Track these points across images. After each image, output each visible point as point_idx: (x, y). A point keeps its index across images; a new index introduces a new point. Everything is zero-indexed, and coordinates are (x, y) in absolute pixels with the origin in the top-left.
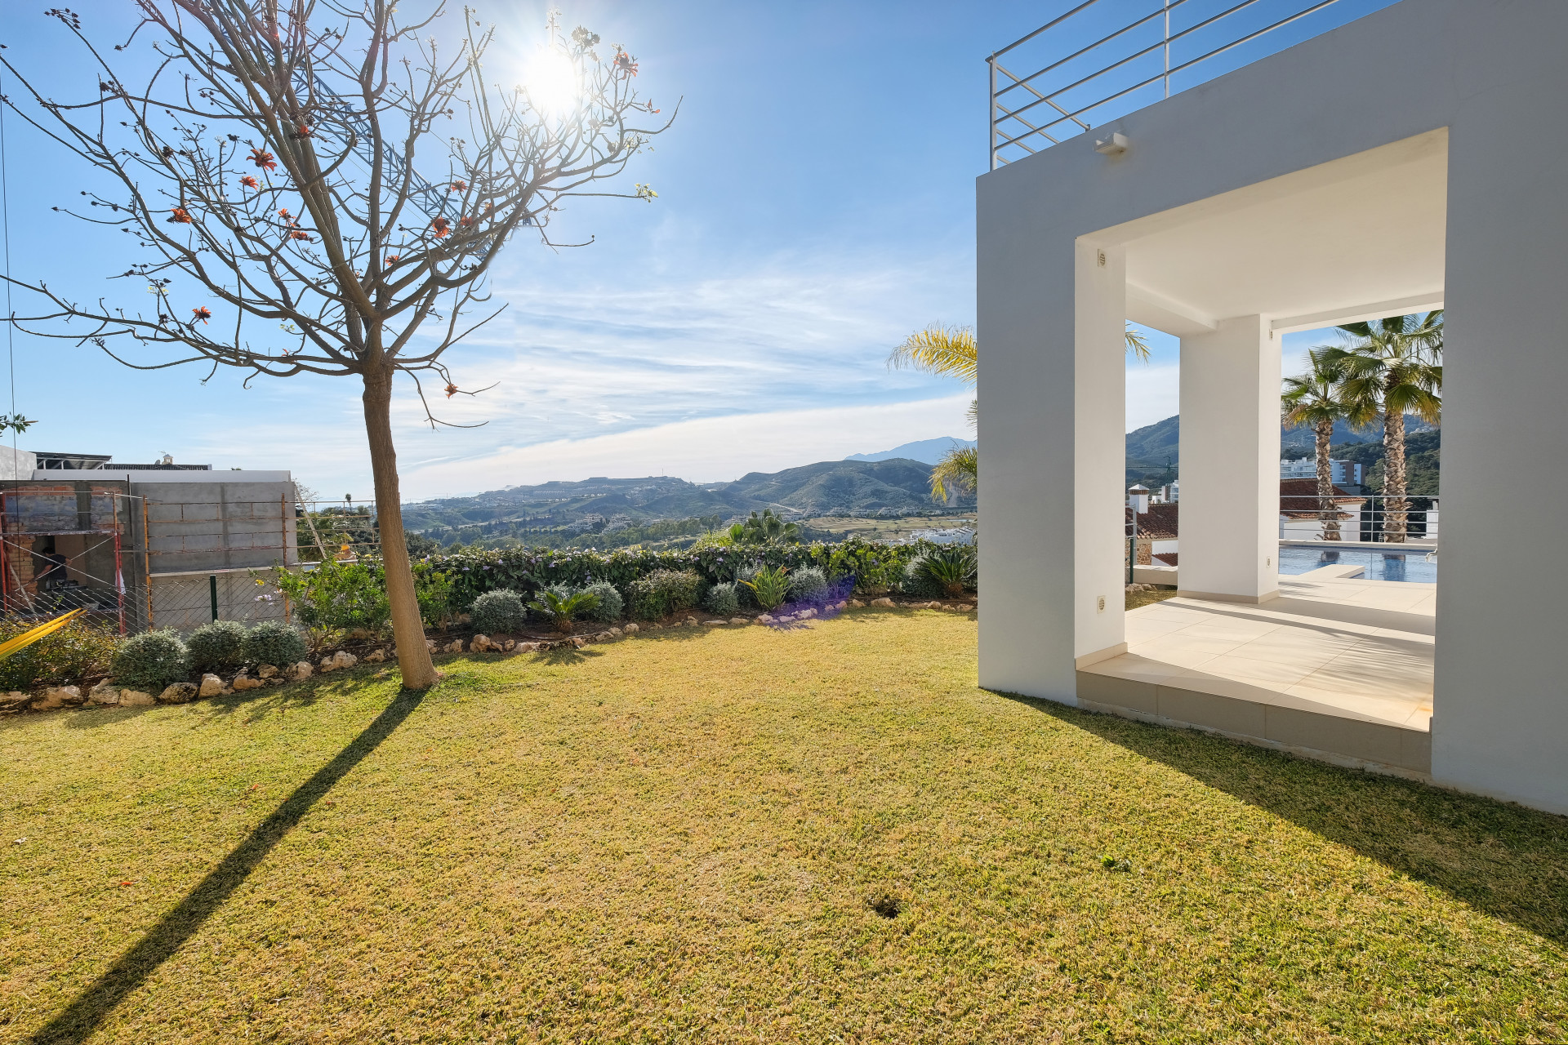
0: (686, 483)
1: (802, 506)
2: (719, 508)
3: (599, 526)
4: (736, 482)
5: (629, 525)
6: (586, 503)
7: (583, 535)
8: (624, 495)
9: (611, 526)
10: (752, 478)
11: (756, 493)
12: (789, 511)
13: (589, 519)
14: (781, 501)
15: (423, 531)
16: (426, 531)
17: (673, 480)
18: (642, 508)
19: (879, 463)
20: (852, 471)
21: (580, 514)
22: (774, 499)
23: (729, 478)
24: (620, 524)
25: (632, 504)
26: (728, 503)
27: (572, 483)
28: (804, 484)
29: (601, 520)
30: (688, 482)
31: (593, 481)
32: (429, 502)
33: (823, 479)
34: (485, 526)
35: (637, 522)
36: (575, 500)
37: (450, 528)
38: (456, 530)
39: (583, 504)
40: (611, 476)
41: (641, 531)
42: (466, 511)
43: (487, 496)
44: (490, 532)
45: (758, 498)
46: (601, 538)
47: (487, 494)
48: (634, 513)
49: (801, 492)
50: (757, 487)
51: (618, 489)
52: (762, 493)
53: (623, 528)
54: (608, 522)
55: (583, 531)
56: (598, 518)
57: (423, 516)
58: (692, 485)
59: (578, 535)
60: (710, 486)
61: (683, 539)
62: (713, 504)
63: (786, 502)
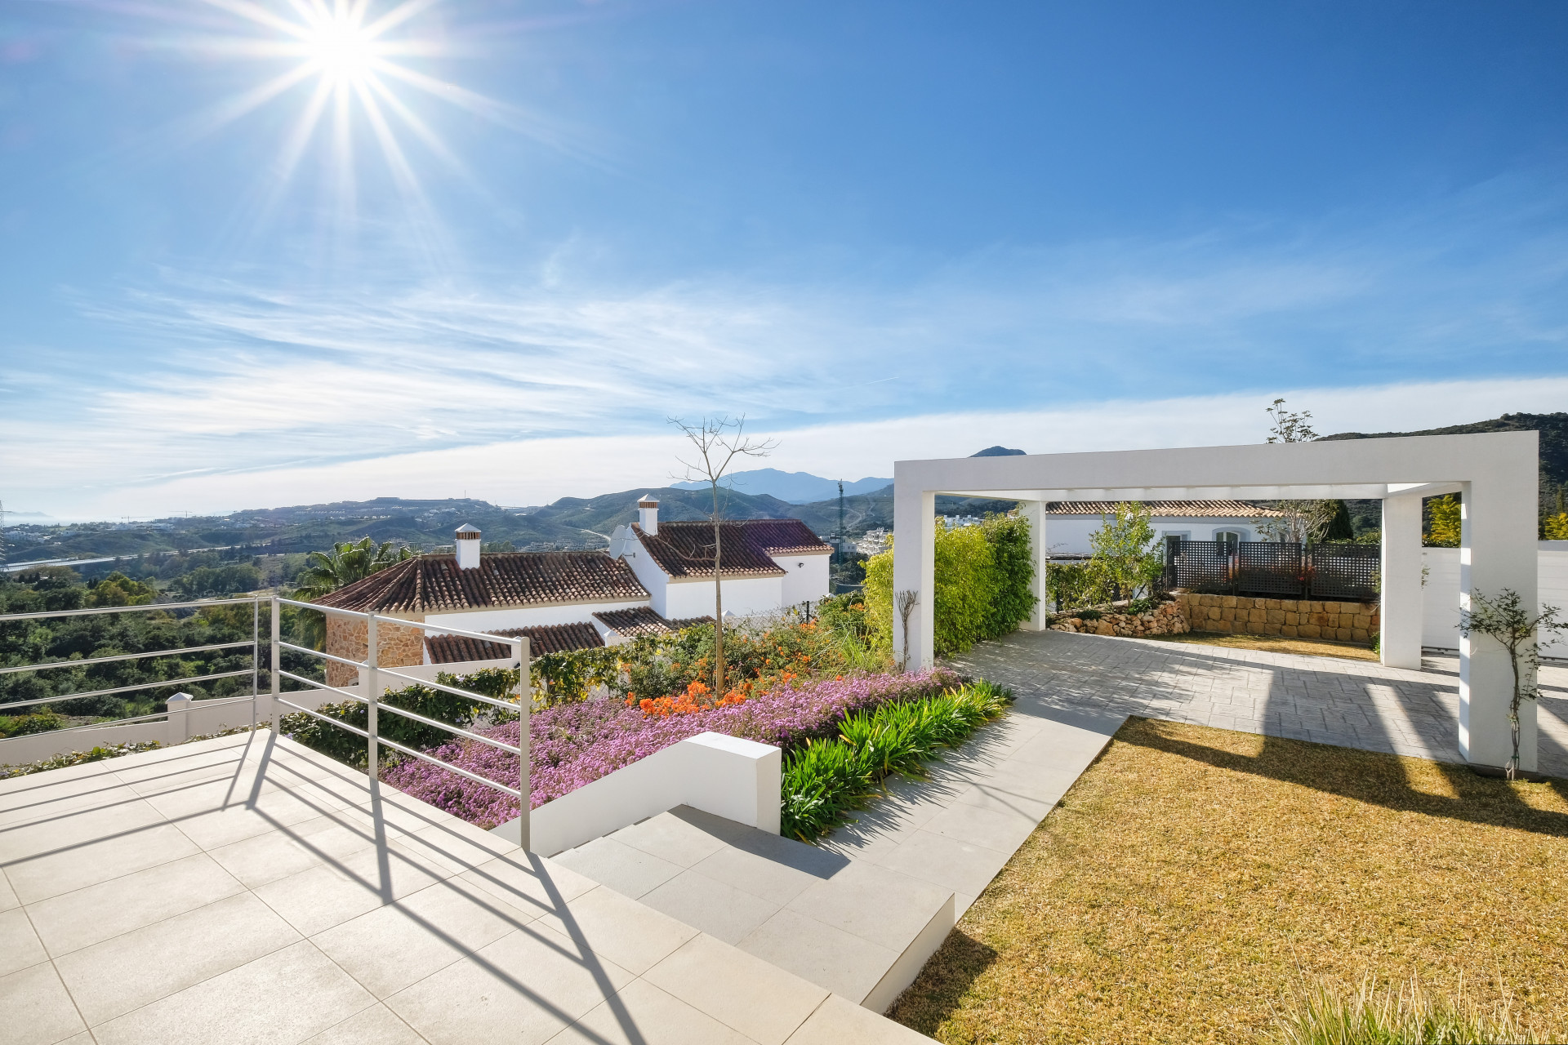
0: (492, 507)
2: (524, 533)
4: (548, 507)
6: (366, 525)
8: (414, 517)
10: (566, 503)
11: (567, 519)
12: (601, 537)
14: (594, 528)
15: (135, 556)
16: (140, 557)
17: (477, 502)
18: (434, 532)
19: (697, 491)
20: (669, 498)
22: (587, 525)
23: (541, 503)
25: (421, 527)
26: (534, 529)
27: (356, 503)
28: (619, 510)
30: (494, 505)
31: (380, 501)
32: (160, 521)
34: (226, 551)
36: (350, 522)
37: (176, 552)
38: (184, 555)
39: (360, 526)
40: (403, 497)
42: (206, 532)
43: (247, 515)
44: (232, 558)
45: (570, 524)
47: (245, 513)
48: (423, 537)
49: (617, 519)
50: (570, 512)
51: (411, 511)
52: (574, 519)
57: (143, 537)
58: (498, 509)
60: (520, 510)
62: (516, 529)
63: (600, 529)
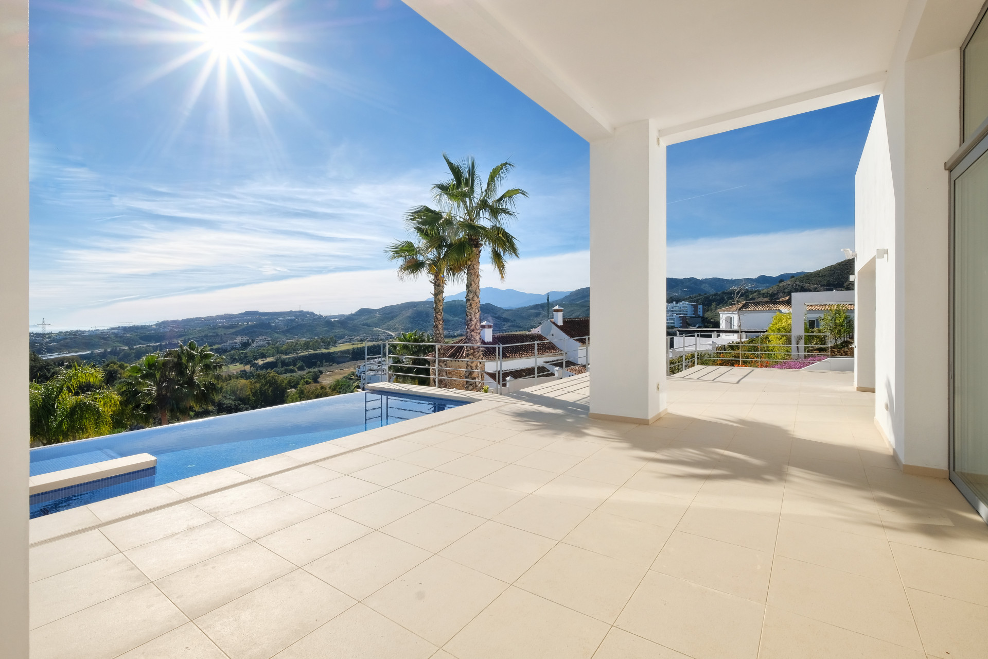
0: (317, 315)
1: (395, 330)
2: (338, 331)
3: (245, 345)
4: (352, 314)
5: (269, 344)
6: (241, 328)
7: (233, 352)
8: (269, 323)
9: (255, 344)
10: (363, 312)
11: (365, 322)
12: (386, 333)
13: (239, 340)
14: (381, 326)
15: (103, 350)
17: (308, 313)
18: (283, 332)
21: (235, 336)
22: (376, 325)
23: (348, 312)
24: (262, 343)
25: (275, 329)
26: (344, 328)
27: (232, 315)
28: (397, 316)
29: (248, 341)
30: (318, 314)
31: (247, 313)
33: (409, 313)
34: (157, 346)
35: (275, 342)
36: (231, 327)
37: (127, 348)
38: (131, 349)
39: (237, 329)
40: (261, 310)
41: (277, 348)
42: (143, 335)
43: (165, 324)
45: (366, 325)
46: (246, 354)
47: (164, 322)
48: (276, 335)
49: (395, 321)
50: (366, 317)
51: (266, 319)
52: (369, 321)
53: (264, 346)
54: (253, 341)
55: (233, 348)
56: (245, 339)
58: (321, 317)
59: (230, 351)
60: (334, 317)
61: (307, 353)
62: (333, 329)
63: (385, 328)
